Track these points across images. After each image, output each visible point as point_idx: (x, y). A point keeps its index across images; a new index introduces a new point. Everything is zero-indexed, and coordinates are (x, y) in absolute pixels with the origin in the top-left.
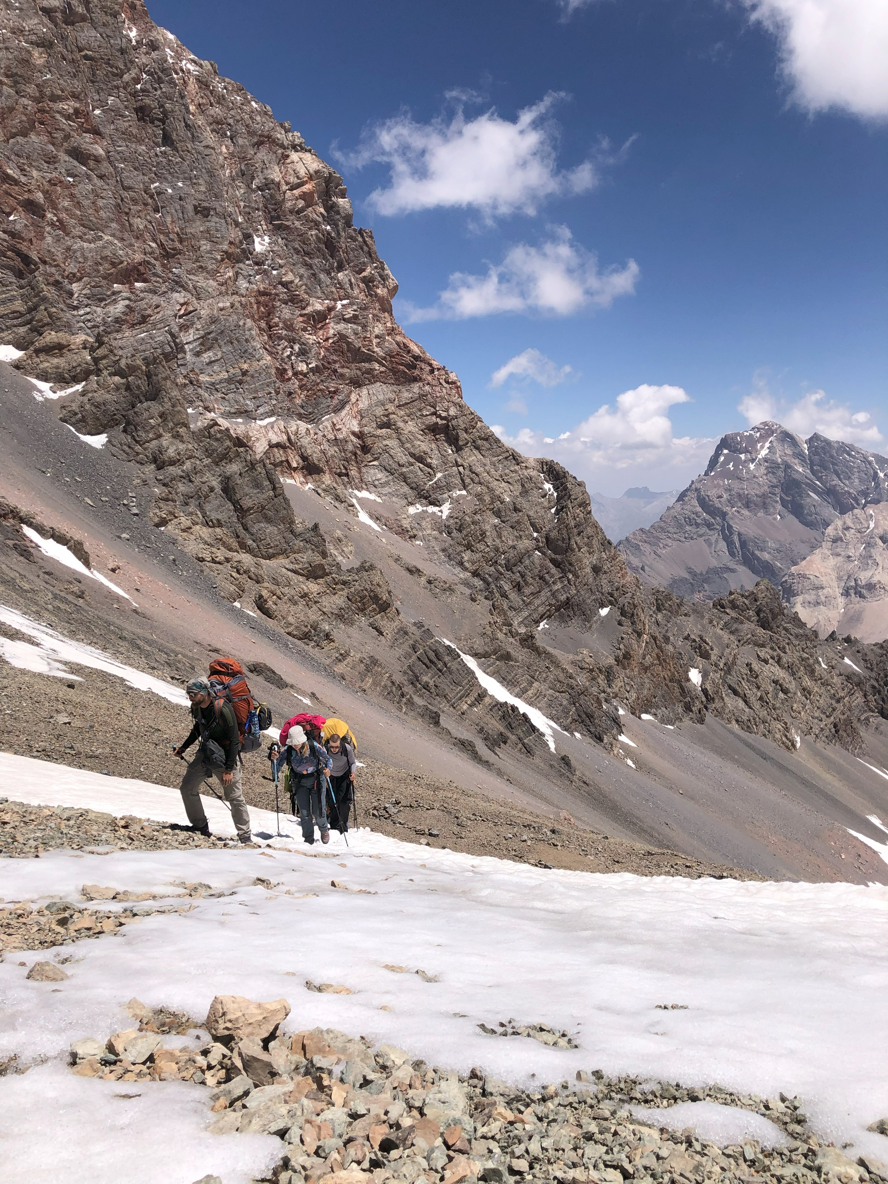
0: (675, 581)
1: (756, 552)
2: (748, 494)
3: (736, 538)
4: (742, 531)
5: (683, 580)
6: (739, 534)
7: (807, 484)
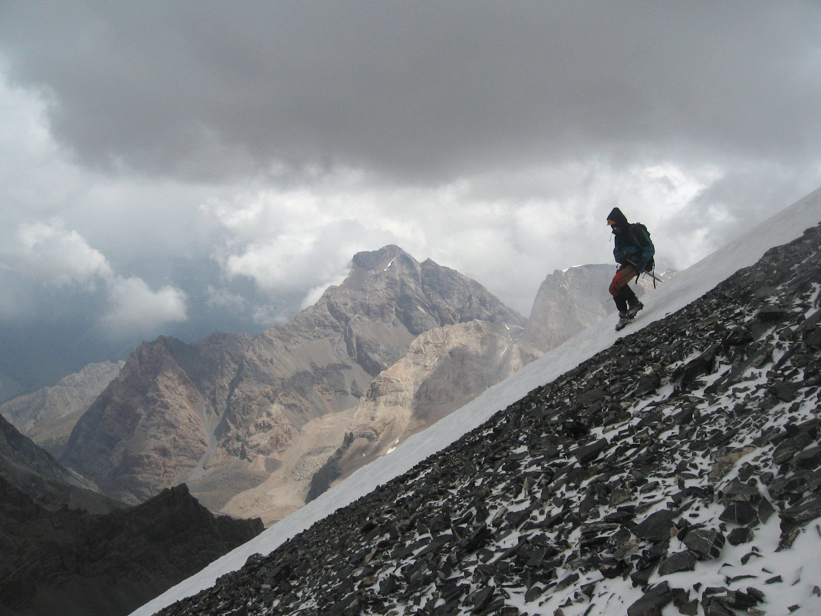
0: (298, 374)
1: (369, 354)
2: (368, 304)
3: (354, 340)
4: (360, 334)
5: (305, 373)
6: (357, 337)
7: (417, 300)
